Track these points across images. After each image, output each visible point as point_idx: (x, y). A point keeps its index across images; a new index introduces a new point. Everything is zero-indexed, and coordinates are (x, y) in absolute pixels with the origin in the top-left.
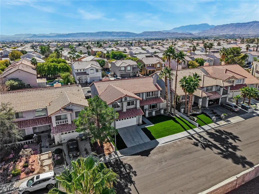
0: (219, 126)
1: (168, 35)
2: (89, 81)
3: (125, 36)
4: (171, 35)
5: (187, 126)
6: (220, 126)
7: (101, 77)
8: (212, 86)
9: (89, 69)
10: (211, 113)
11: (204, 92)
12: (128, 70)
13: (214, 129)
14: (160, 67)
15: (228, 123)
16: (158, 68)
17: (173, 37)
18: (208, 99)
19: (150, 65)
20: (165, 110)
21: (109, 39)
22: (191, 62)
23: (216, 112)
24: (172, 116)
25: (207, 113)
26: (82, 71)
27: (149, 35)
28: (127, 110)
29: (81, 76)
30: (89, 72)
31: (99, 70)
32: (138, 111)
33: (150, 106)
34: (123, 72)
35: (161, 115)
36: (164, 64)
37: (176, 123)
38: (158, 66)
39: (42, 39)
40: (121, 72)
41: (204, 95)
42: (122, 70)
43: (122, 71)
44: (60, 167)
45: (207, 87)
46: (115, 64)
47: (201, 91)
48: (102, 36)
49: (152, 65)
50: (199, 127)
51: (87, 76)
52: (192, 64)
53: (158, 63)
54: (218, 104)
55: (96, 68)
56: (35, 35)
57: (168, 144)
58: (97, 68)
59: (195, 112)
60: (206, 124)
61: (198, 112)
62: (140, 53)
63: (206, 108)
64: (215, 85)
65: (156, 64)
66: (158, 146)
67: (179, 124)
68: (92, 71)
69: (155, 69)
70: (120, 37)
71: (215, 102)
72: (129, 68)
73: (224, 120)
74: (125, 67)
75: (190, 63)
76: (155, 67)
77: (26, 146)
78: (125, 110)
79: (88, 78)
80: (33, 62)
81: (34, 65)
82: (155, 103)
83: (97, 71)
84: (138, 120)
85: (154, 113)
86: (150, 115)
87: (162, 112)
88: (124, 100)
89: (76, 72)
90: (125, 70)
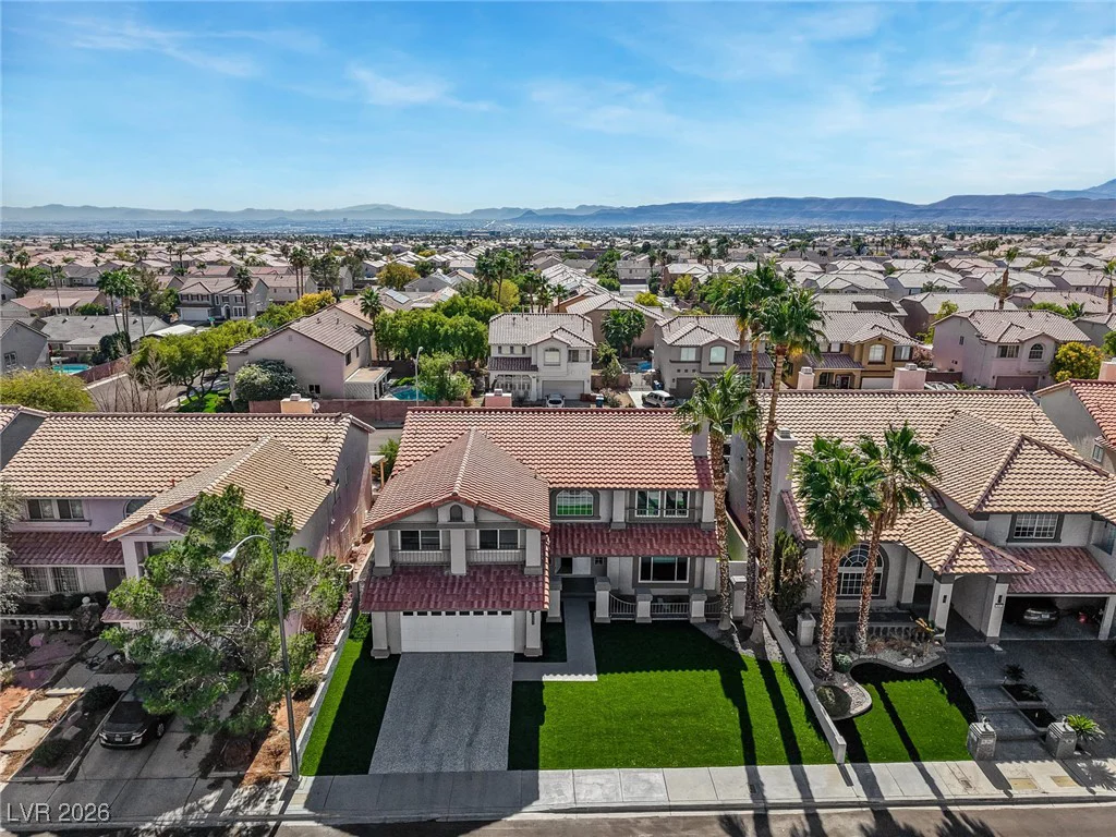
0: (1001, 794)
1: (1073, 210)
2: (534, 392)
3: (859, 215)
4: (1092, 210)
5: (778, 738)
6: (1011, 801)
7: (586, 383)
8: (1061, 515)
9: (540, 349)
10: (998, 688)
11: (980, 546)
12: (711, 364)
13: (948, 814)
14: (883, 363)
15: (1082, 792)
16: (870, 363)
17: (1099, 219)
18: (1001, 590)
19: (835, 349)
20: (714, 603)
21: (786, 227)
22: (1071, 349)
23: (1034, 689)
24: (738, 645)
25: (968, 681)
26: (518, 352)
27: (975, 212)
28: (472, 566)
29: (510, 373)
30: (538, 358)
31: (582, 356)
32: (524, 584)
33: (646, 565)
34: (690, 371)
35: (686, 626)
36: (912, 349)
37: (728, 694)
38: (876, 353)
39: (547, 226)
40: (679, 371)
41: (974, 561)
42: (683, 359)
43: (687, 366)
44: (40, 778)
45: (1014, 515)
46: (664, 332)
47: (961, 532)
48: (761, 214)
49: (841, 350)
50: (848, 766)
51: (531, 374)
52: (1079, 359)
53: (872, 342)
54: (1096, 633)
55: (569, 346)
56: (529, 212)
57: (579, 823)
58: (575, 344)
59: (888, 657)
60: (914, 756)
61: (907, 662)
62: (851, 289)
63: (983, 644)
64: (1083, 509)
65: (862, 345)
66: (515, 818)
67: (735, 713)
68: (552, 357)
69: (856, 371)
70: (838, 218)
71: (1078, 617)
72: (717, 355)
73: (1066, 760)
74: (700, 349)
75: (1065, 355)
76: (856, 359)
77: (36, 640)
78: (458, 568)
79: (534, 381)
80: (367, 306)
81: (372, 316)
82: (667, 553)
83: (573, 355)
84: (521, 633)
85: (643, 610)
86: (623, 616)
87: (697, 609)
88: (444, 516)
89: (494, 353)
90: (700, 362)
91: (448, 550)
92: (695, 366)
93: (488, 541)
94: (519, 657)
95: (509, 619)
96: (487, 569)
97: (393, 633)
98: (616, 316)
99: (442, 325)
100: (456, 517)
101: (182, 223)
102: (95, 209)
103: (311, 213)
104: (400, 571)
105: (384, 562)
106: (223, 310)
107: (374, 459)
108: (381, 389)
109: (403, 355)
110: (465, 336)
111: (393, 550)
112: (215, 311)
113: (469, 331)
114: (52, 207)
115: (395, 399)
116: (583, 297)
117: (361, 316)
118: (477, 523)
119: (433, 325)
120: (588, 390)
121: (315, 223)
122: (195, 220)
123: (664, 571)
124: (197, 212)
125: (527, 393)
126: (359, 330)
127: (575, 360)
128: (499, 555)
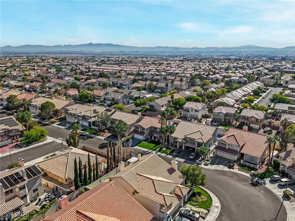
2: (189, 116)
7: (198, 116)
12: (220, 116)
14: (254, 122)
16: (251, 121)
18: (183, 144)
19: (246, 117)
29: (185, 112)
30: (190, 110)
43: (216, 116)
45: (190, 138)
51: (188, 113)
55: (195, 109)
65: (250, 117)
74: (218, 113)
76: (249, 120)
77: (111, 130)
78: (139, 131)
85: (157, 140)
86: (154, 140)
89: (184, 108)
92: (217, 116)
95: (142, 136)
97: (134, 135)
101: (188, 52)
102: (168, 47)
103: (227, 48)
106: (163, 90)
114: (158, 47)
118: (142, 128)
121: (225, 52)
124: (193, 48)
126: (169, 101)
127: (196, 112)
128: (143, 131)
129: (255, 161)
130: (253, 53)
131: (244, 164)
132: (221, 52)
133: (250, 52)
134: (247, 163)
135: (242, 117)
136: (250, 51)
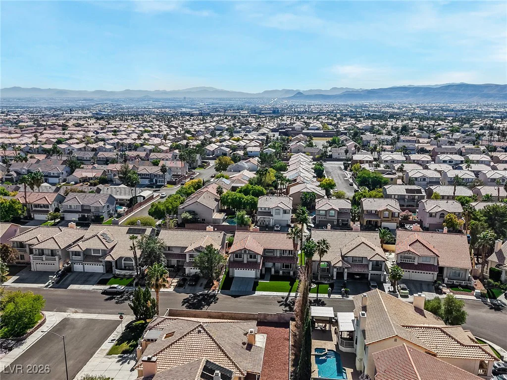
2: (271, 223)
9: (274, 209)
12: (330, 216)
13: (317, 299)
14: (388, 218)
16: (384, 218)
18: (346, 270)
26: (267, 210)
28: (248, 261)
29: (264, 217)
30: (273, 213)
31: (288, 212)
32: (257, 265)
33: (283, 265)
34: (323, 218)
35: (288, 276)
36: (399, 213)
38: (386, 214)
42: (321, 214)
43: (322, 216)
45: (353, 257)
47: (340, 259)
49: (375, 213)
51: (271, 217)
53: (384, 211)
54: (368, 280)
55: (283, 209)
58: (286, 208)
59: (323, 281)
60: (317, 293)
61: (326, 282)
65: (381, 212)
68: (278, 212)
69: (379, 220)
74: (326, 211)
76: (379, 216)
78: (245, 262)
79: (272, 219)
80: (219, 191)
81: (220, 195)
82: (287, 263)
83: (285, 212)
84: (256, 274)
85: (281, 272)
86: (277, 274)
87: (292, 273)
88: (243, 252)
89: (259, 210)
90: (326, 215)
91: (243, 258)
92: (325, 217)
93: (251, 257)
94: (256, 278)
95: (254, 271)
96: (251, 262)
97: (233, 272)
98: (306, 195)
99: (243, 199)
100: (245, 252)
103: (165, 92)
104: (234, 261)
105: (232, 260)
106: (154, 180)
107: (226, 242)
108: (224, 220)
109: (229, 208)
110: (251, 203)
111: (234, 258)
112: (151, 180)
113: (252, 201)
115: (228, 224)
116: (298, 183)
117: (216, 194)
118: (249, 253)
119: (240, 198)
120: (289, 222)
122: (96, 97)
123: (287, 267)
125: (269, 223)
126: (216, 200)
127: (285, 213)
128: (253, 260)
129: (462, 275)
130: (215, 101)
131: (450, 283)
132: (157, 100)
133: (211, 101)
134: (455, 281)
135: (365, 212)
136: (209, 98)
